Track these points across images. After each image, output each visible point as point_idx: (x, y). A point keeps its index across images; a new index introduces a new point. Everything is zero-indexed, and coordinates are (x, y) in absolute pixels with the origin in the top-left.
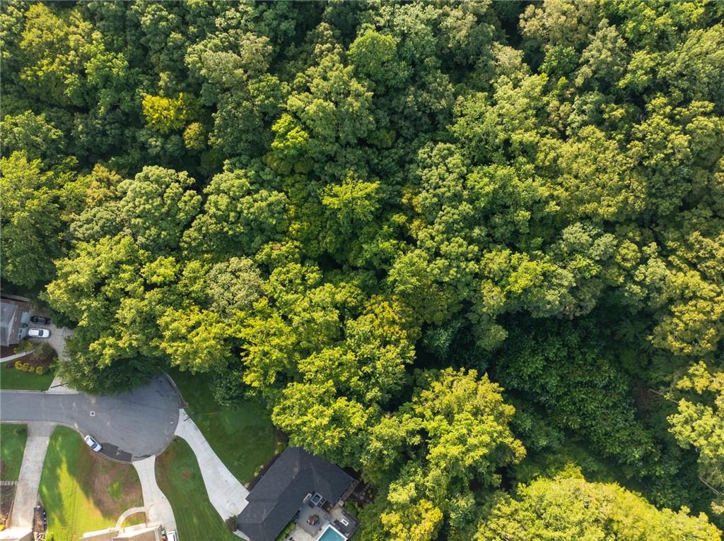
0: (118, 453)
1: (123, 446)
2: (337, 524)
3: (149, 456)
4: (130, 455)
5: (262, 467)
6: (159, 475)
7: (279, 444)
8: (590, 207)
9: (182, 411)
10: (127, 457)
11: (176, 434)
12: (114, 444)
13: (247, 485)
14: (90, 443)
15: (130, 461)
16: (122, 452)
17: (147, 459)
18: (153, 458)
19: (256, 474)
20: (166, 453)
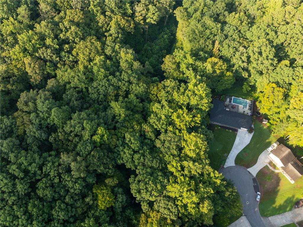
0: (256, 184)
1: (252, 184)
2: (230, 101)
3: (249, 172)
4: (253, 179)
5: (227, 130)
6: (252, 164)
7: (216, 128)
8: (99, 48)
9: (225, 167)
10: (254, 180)
11: (234, 165)
12: (253, 188)
13: (236, 133)
14: (259, 197)
15: (255, 178)
16: (254, 183)
17: (251, 172)
18: (248, 170)
19: (231, 131)
20: (243, 165)
